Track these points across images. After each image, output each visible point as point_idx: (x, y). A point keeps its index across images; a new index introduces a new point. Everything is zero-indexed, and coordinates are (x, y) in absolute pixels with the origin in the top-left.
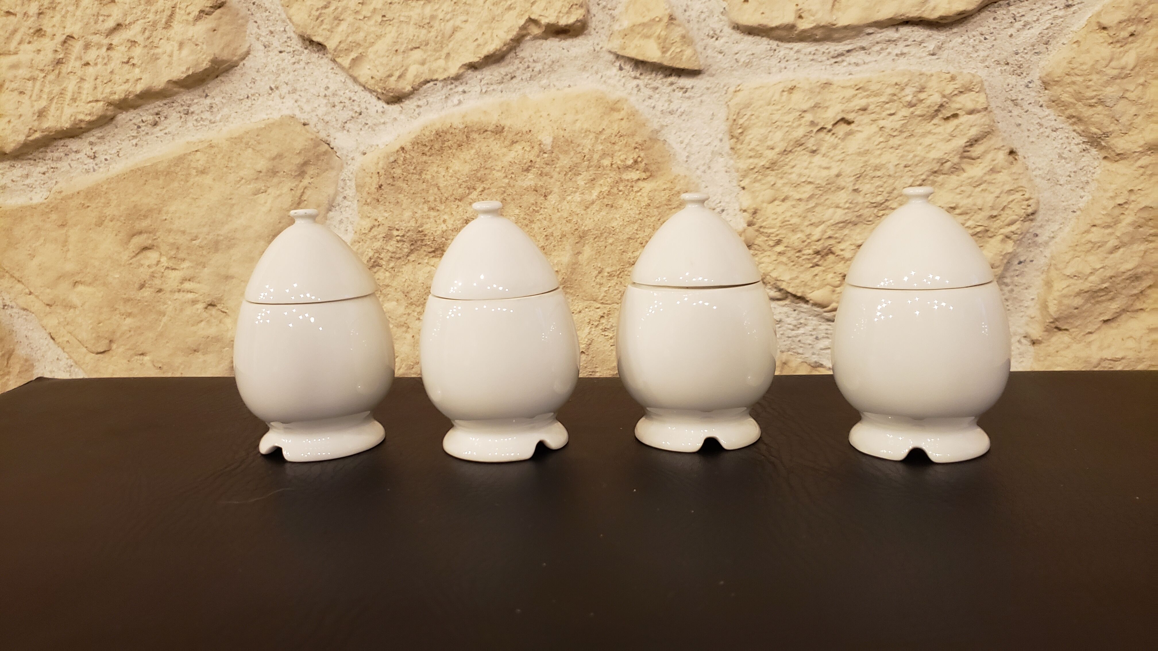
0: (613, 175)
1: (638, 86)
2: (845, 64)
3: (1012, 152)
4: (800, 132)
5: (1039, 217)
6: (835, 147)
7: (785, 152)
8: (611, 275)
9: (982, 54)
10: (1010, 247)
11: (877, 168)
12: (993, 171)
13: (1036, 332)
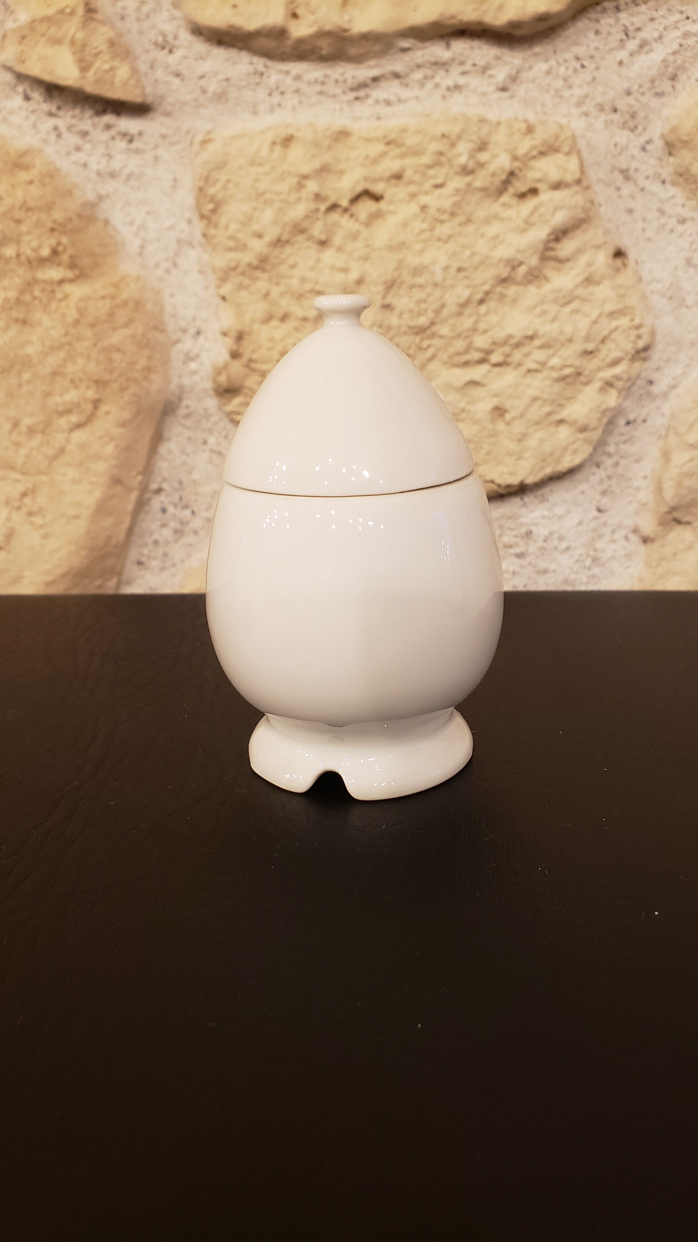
0: (22, 274)
1: (56, 128)
2: (370, 101)
3: (619, 254)
4: (299, 211)
5: (656, 355)
6: (354, 236)
7: (278, 242)
8: (31, 431)
9: (578, 92)
10: (612, 399)
11: (417, 271)
12: (589, 281)
13: (648, 525)
